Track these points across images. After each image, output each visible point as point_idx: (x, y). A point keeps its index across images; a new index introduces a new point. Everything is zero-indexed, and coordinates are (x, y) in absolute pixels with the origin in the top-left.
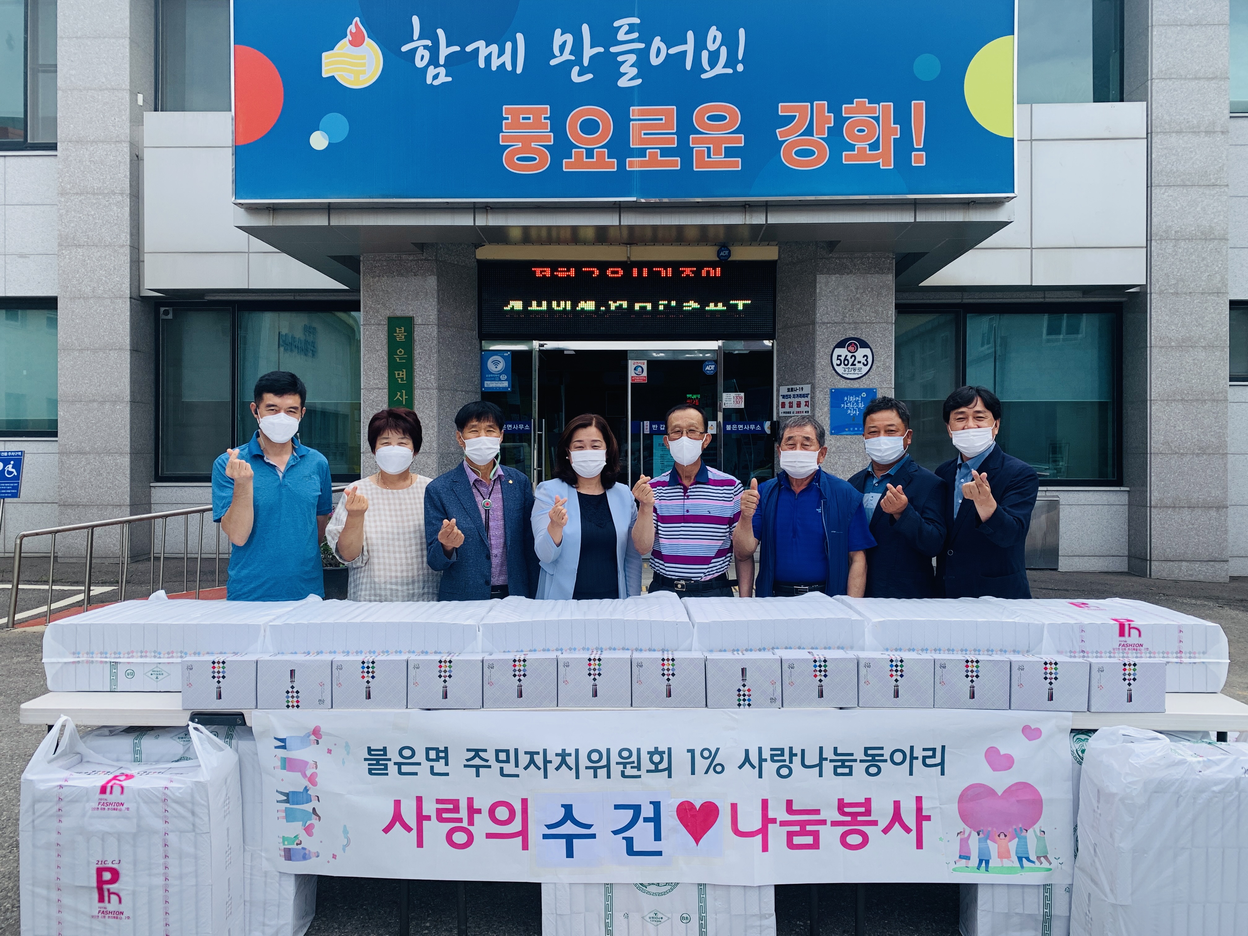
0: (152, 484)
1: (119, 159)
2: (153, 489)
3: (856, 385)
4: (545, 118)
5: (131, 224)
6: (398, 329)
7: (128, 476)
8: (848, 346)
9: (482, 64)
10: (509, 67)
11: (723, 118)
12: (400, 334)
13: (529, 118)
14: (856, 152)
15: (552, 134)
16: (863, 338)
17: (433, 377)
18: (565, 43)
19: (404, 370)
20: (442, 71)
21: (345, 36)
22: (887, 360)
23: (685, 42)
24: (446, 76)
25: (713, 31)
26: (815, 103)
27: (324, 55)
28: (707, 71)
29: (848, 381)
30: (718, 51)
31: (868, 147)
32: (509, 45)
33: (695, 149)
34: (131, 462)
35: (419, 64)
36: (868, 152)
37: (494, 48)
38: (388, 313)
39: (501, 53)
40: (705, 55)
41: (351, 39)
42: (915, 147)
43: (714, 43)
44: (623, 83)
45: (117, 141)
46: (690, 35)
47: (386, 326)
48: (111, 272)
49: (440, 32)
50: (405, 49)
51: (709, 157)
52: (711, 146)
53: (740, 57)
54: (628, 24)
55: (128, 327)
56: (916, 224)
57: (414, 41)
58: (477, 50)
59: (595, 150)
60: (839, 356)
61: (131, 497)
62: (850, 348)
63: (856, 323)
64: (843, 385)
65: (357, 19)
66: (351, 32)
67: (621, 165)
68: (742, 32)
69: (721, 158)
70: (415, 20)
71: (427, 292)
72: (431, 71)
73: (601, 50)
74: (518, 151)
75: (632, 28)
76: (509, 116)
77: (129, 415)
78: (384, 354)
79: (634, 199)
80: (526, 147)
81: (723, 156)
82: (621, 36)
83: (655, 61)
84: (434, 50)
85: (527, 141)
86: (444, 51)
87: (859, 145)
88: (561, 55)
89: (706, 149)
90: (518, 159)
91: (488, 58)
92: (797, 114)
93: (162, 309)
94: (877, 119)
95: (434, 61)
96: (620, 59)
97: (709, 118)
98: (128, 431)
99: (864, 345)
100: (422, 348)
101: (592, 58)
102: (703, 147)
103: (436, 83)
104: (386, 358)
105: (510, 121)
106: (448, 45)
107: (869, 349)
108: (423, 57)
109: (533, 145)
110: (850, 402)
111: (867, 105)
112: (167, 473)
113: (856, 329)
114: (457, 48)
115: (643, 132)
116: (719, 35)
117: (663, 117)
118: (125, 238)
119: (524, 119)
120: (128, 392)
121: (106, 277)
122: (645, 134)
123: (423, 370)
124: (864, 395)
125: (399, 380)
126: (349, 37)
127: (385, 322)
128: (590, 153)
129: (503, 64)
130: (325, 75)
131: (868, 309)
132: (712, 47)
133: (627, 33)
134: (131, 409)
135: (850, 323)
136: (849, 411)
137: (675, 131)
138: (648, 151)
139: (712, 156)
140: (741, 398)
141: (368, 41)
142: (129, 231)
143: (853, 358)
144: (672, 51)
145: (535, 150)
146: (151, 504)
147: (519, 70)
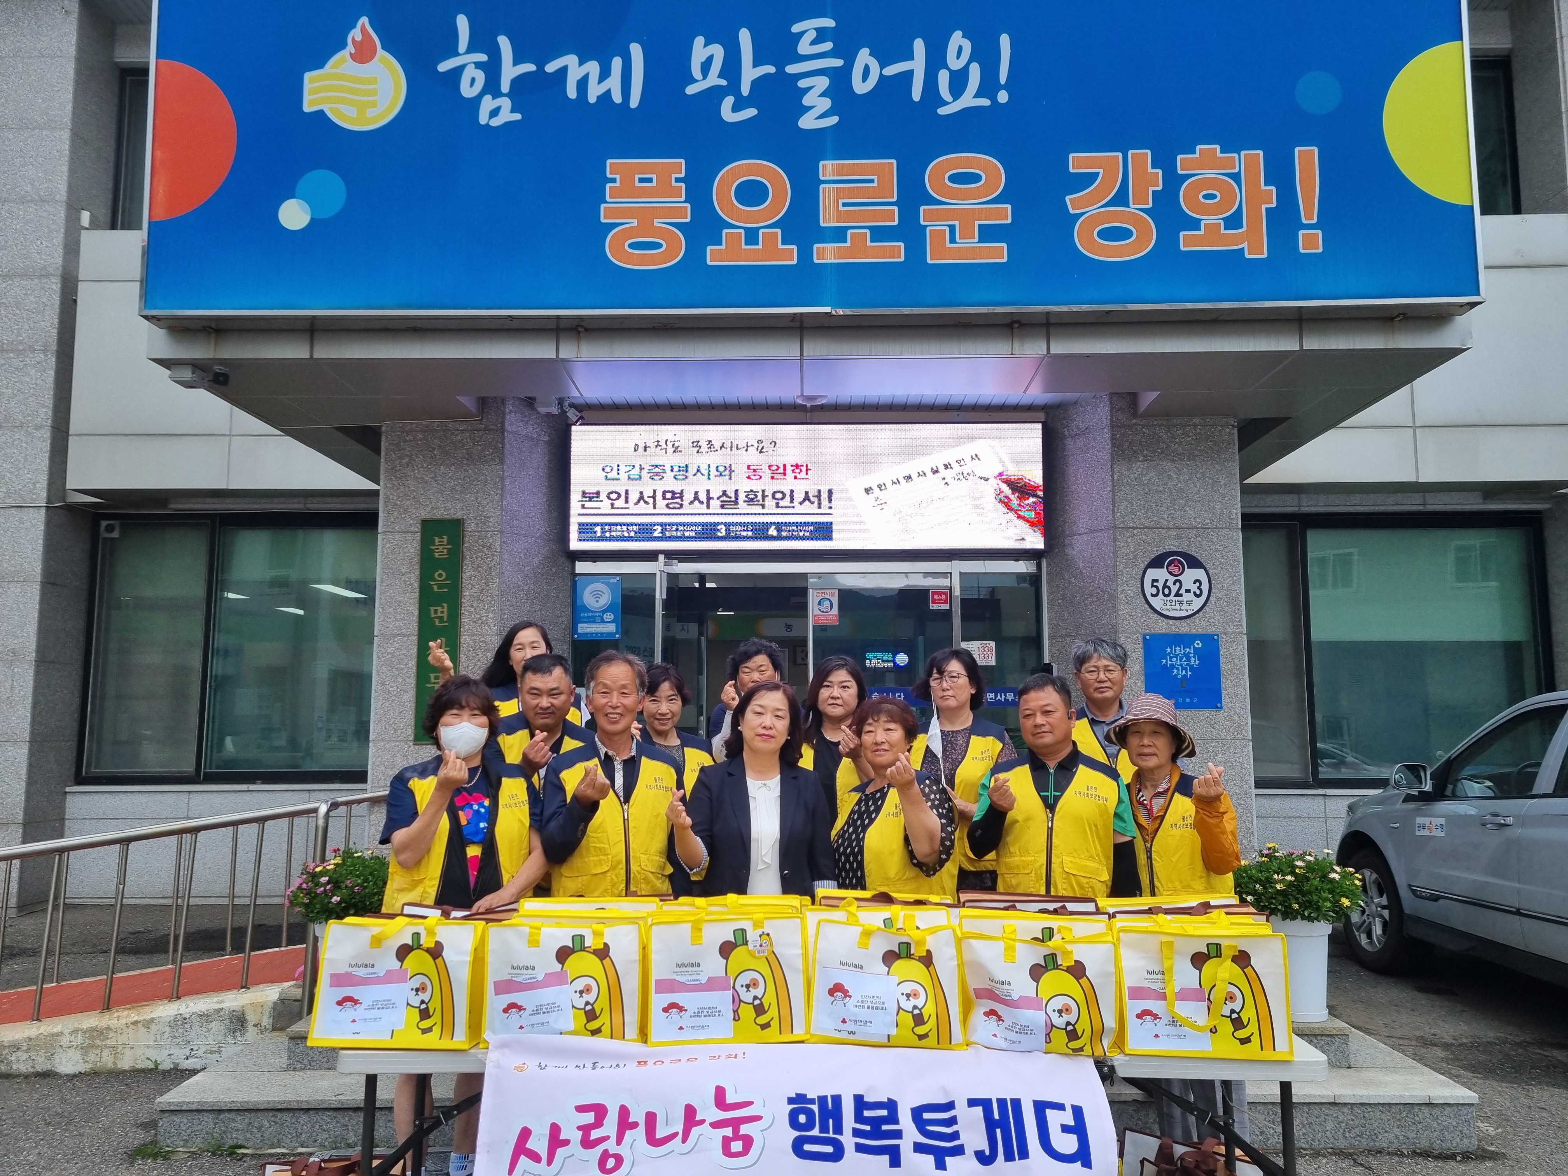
0: (68, 789)
1: (45, 300)
2: (69, 798)
3: (1184, 628)
4: (678, 180)
5: (55, 395)
6: (437, 539)
7: (24, 777)
8: (1169, 564)
9: (572, 92)
10: (617, 98)
11: (976, 178)
12: (441, 548)
13: (650, 180)
14: (1202, 232)
15: (688, 206)
16: (1193, 551)
17: (491, 615)
18: (710, 59)
19: (445, 605)
20: (506, 103)
21: (344, 45)
22: (1233, 588)
23: (911, 58)
24: (513, 111)
25: (957, 39)
26: (1130, 152)
27: (307, 76)
28: (949, 103)
29: (1171, 622)
30: (965, 70)
31: (1222, 222)
32: (617, 63)
33: (928, 229)
34: (32, 753)
35: (467, 91)
36: (1223, 231)
37: (593, 68)
38: (424, 514)
39: (605, 74)
40: (943, 78)
41: (353, 51)
42: (1304, 221)
43: (958, 58)
44: (807, 122)
45: (42, 275)
46: (919, 46)
47: (419, 534)
48: (21, 466)
49: (504, 42)
50: (444, 67)
51: (953, 240)
52: (957, 223)
53: (1003, 78)
54: (815, 29)
55: (40, 548)
56: (1303, 353)
57: (458, 54)
58: (564, 70)
59: (761, 231)
60: (1154, 581)
61: (27, 810)
62: (1172, 568)
63: (1177, 528)
64: (1163, 627)
65: (364, 20)
66: (353, 39)
67: (805, 254)
68: (1005, 41)
69: (973, 242)
70: (462, 23)
71: (486, 480)
72: (488, 104)
73: (771, 69)
74: (630, 233)
75: (822, 35)
76: (618, 177)
77: (31, 682)
78: (414, 579)
79: (827, 309)
80: (645, 225)
81: (977, 240)
82: (804, 47)
83: (861, 87)
84: (492, 69)
85: (645, 216)
86: (510, 71)
87: (1206, 220)
88: (705, 77)
89: (947, 229)
90: (631, 246)
91: (583, 84)
92: (1101, 171)
93: (104, 524)
94: (1236, 177)
95: (492, 87)
96: (802, 84)
97: (953, 178)
98: (29, 707)
99: (1194, 563)
100: (475, 569)
101: (755, 83)
102: (942, 226)
103: (495, 122)
104: (416, 585)
105: (618, 184)
106: (516, 62)
107: (1203, 570)
108: (473, 80)
109: (656, 222)
110: (1176, 656)
111: (1219, 155)
112: (95, 771)
113: (1179, 537)
114: (531, 67)
115: (841, 201)
116: (967, 46)
117: (875, 178)
118: (45, 414)
119: (641, 180)
120: (33, 647)
121: (11, 473)
122: (844, 205)
123: (475, 604)
124: (1198, 644)
125: (437, 620)
126: (350, 48)
127: (417, 528)
128: (752, 236)
129: (609, 92)
130: (307, 108)
131: (1199, 506)
132: (955, 63)
133: (814, 43)
134: (37, 673)
135: (1169, 529)
136: (1175, 671)
137: (895, 199)
138: (849, 232)
139: (958, 240)
140: (990, 649)
141: (381, 53)
142: (51, 406)
143: (1178, 584)
144: (891, 70)
145: (660, 232)
146: (63, 820)
147: (634, 103)
